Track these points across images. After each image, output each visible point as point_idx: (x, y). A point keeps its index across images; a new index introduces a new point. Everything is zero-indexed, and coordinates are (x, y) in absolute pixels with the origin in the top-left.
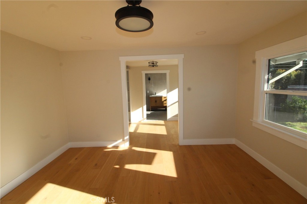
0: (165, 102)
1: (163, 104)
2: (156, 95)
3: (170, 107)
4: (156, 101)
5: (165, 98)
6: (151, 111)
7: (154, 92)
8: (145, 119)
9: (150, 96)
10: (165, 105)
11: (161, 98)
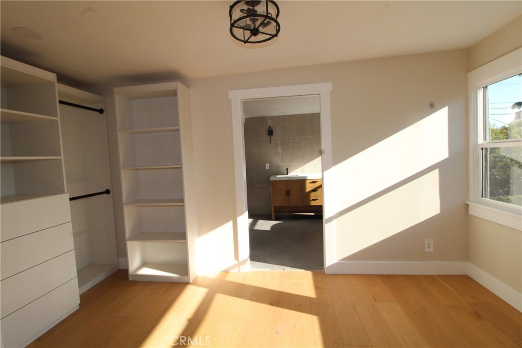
0: (313, 196)
1: (309, 201)
2: (287, 174)
3: (334, 221)
4: (288, 193)
5: (313, 182)
6: (276, 219)
7: (283, 165)
8: (244, 262)
9: (272, 179)
10: (313, 203)
11: (302, 182)
